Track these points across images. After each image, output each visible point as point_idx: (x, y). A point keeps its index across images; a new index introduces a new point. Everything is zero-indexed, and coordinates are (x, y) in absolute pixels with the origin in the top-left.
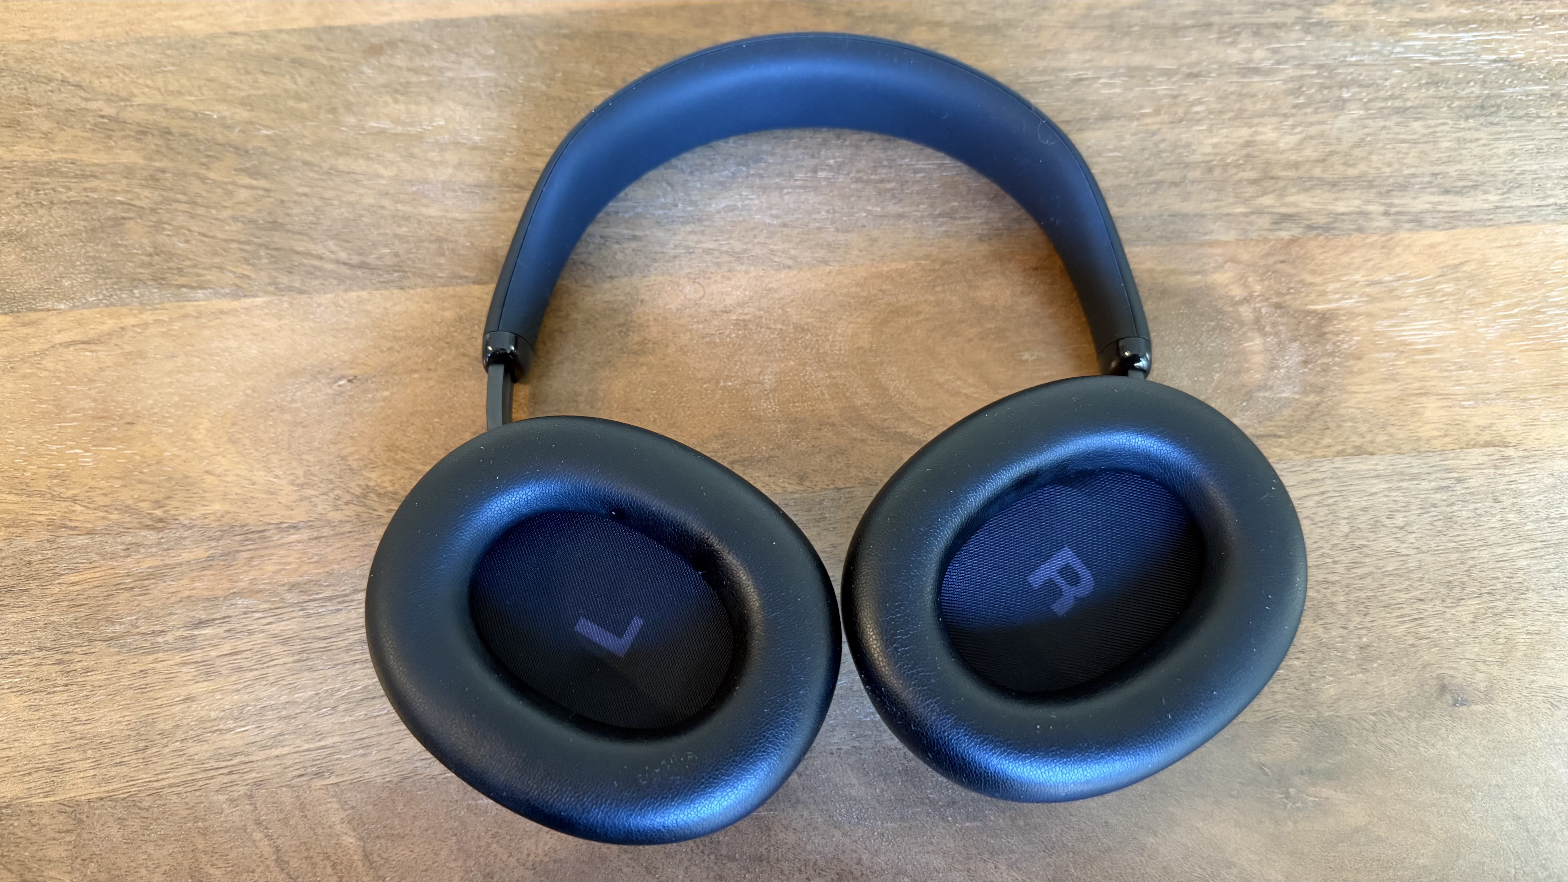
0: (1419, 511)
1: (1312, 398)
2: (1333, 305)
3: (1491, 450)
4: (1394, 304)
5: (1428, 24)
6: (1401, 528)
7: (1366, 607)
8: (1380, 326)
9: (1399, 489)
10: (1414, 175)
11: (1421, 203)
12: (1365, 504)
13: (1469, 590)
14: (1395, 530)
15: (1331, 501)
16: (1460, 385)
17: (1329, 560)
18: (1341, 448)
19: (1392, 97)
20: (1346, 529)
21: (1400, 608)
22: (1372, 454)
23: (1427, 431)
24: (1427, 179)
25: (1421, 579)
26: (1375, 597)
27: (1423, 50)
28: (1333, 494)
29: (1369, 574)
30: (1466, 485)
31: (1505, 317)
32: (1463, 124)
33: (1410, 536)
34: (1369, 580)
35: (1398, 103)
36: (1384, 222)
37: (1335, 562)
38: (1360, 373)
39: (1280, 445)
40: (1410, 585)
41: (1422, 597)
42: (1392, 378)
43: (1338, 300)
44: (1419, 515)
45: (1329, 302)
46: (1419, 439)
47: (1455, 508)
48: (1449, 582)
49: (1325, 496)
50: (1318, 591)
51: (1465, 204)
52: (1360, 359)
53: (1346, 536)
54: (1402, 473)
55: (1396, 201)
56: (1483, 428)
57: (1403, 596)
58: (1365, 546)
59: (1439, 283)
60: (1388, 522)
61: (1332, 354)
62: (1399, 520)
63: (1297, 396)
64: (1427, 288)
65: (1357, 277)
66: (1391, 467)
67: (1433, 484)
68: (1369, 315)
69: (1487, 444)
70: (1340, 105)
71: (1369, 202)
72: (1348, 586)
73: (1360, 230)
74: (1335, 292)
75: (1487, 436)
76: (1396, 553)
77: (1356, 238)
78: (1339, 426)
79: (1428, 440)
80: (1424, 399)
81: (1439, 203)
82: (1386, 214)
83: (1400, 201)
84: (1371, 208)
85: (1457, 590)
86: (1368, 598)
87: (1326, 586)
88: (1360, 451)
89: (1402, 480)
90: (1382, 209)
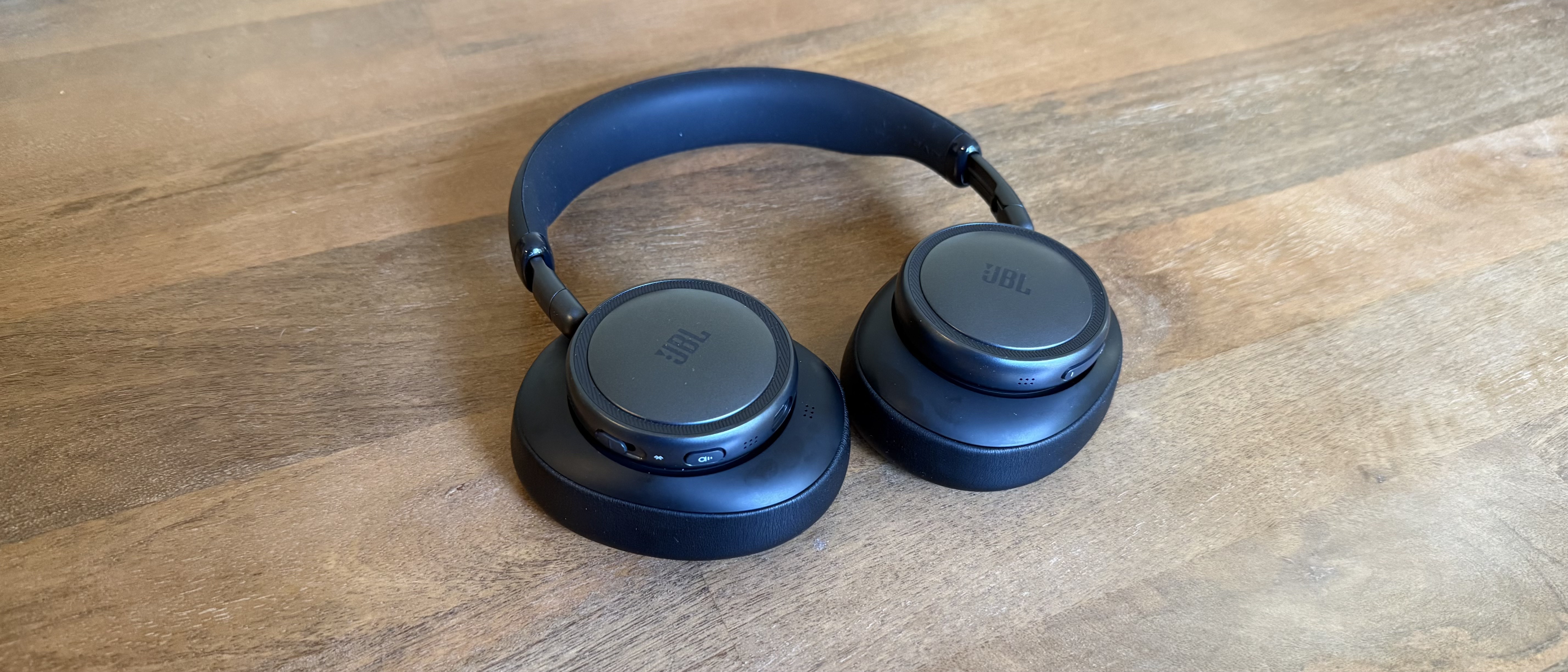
0: (1286, 373)
1: (1179, 325)
2: (1161, 269)
3: (1306, 327)
4: (1198, 260)
5: (1128, 105)
6: (1282, 386)
7: (1289, 439)
8: (1198, 273)
9: (1266, 363)
10: (1167, 187)
11: (1181, 201)
12: (1251, 378)
13: (1344, 411)
14: (1278, 388)
15: (1228, 381)
16: (1265, 295)
17: (1249, 417)
18: (1216, 348)
19: (1129, 148)
20: (1249, 396)
21: (1310, 434)
22: (1237, 347)
23: (1263, 326)
24: (1177, 187)
25: (1312, 413)
26: (1291, 431)
27: (1133, 119)
28: (1228, 377)
30: (1305, 350)
31: (1268, 251)
32: (1179, 154)
33: (1290, 389)
34: (1281, 423)
35: (1134, 150)
36: (1166, 216)
37: (1253, 417)
38: (1201, 303)
39: (1177, 357)
40: (1308, 418)
41: (1319, 423)
42: (1223, 301)
43: (1163, 265)
44: (1288, 375)
45: (1158, 267)
46: (1261, 331)
47: (1307, 365)
48: (1330, 409)
49: (1223, 379)
50: (1254, 438)
51: (1208, 195)
52: (1196, 295)
53: (1251, 399)
54: (1262, 354)
55: (1165, 203)
56: (1296, 315)
57: (1308, 426)
58: (1267, 402)
59: (1218, 242)
60: (1271, 384)
61: (1177, 296)
62: (1278, 382)
63: (1170, 326)
64: (1214, 246)
65: (1167, 249)
66: (1253, 352)
67: (1284, 355)
68: (1186, 269)
69: (1303, 324)
70: (1100, 159)
71: (1149, 207)
72: (1270, 429)
73: (1153, 223)
74: (1159, 261)
75: (1300, 320)
76: (1287, 402)
77: (1153, 228)
78: (1207, 337)
79: (1266, 330)
80: (1249, 308)
81: (1192, 198)
82: (1163, 211)
83: (1168, 202)
84: (1151, 210)
85: (1337, 413)
86: (1287, 433)
87: (1256, 433)
88: (1229, 348)
89: (1265, 358)
90: (1158, 209)
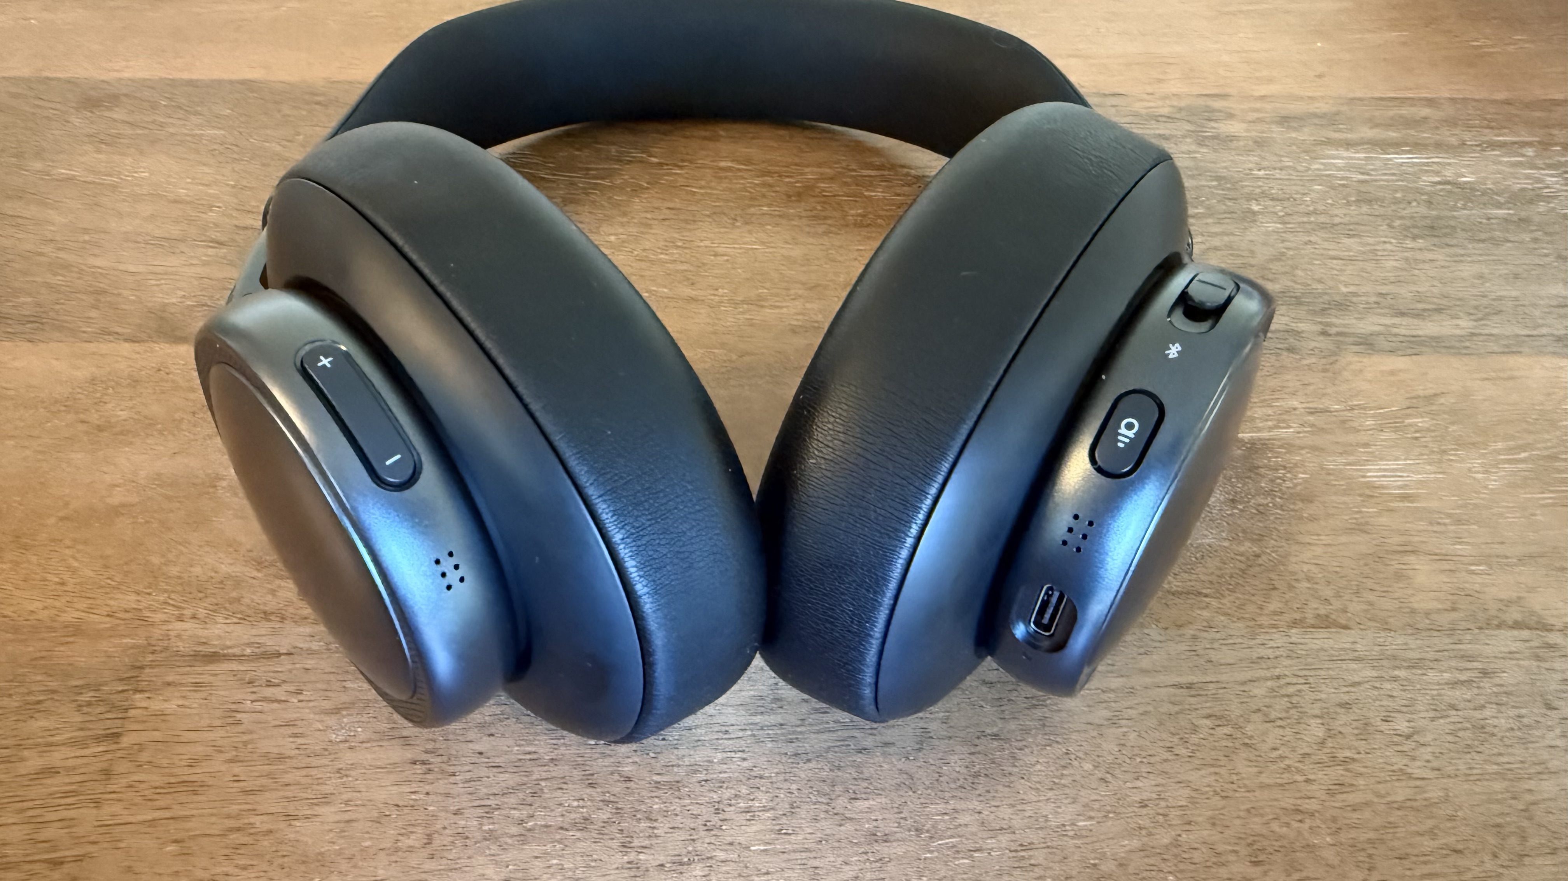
0: (1432, 714)
1: (1247, 547)
2: (1265, 435)
3: (1525, 634)
4: (1351, 438)
6: (1408, 737)
7: (1370, 856)
8: (1334, 462)
9: (1395, 679)
10: (1355, 294)
11: (1370, 324)
12: (1346, 698)
13: (1533, 842)
14: (1396, 739)
15: (1291, 690)
16: (1460, 543)
17: (1299, 778)
18: (1298, 616)
19: (1315, 212)
20: (1321, 733)
21: (1425, 863)
22: (1346, 627)
23: (1422, 603)
24: (1373, 299)
25: (1451, 818)
26: (1382, 841)
27: (1348, 168)
28: (1295, 680)
29: (1367, 804)
30: (1497, 681)
31: (1509, 461)
32: (1409, 244)
33: (1422, 749)
34: (1367, 814)
35: (1322, 219)
36: (1323, 343)
37: (1307, 781)
38: (1313, 519)
39: (1207, 606)
40: (1436, 827)
41: (1460, 847)
42: (1361, 528)
43: (1270, 429)
44: (1433, 719)
45: (1259, 430)
46: (1413, 611)
47: (1487, 713)
48: (1498, 826)
49: (1282, 682)
50: (1288, 825)
51: (1429, 328)
52: (1311, 502)
53: (1323, 743)
54: (1395, 658)
55: (1334, 320)
56: (1509, 603)
57: (1428, 844)
58: (1353, 760)
59: (1408, 416)
60: (1384, 727)
61: (1270, 493)
62: (1402, 725)
63: (1226, 544)
64: (1395, 423)
65: (1295, 404)
66: (1377, 648)
67: (1447, 676)
68: (1314, 448)
69: (1517, 625)
70: (1250, 217)
71: (1300, 320)
72: (1334, 819)
73: (1291, 350)
74: (1266, 420)
75: (1514, 614)
76: (1403, 775)
77: (1287, 358)
78: (1291, 587)
79: (1427, 614)
80: (1412, 559)
81: (1394, 326)
82: (1324, 333)
83: (1340, 321)
84: (1302, 326)
85: (1513, 841)
86: (1370, 841)
87: (1299, 817)
88: (1325, 622)
89: (1398, 668)
90: (1318, 328)
